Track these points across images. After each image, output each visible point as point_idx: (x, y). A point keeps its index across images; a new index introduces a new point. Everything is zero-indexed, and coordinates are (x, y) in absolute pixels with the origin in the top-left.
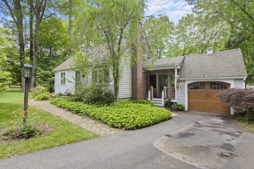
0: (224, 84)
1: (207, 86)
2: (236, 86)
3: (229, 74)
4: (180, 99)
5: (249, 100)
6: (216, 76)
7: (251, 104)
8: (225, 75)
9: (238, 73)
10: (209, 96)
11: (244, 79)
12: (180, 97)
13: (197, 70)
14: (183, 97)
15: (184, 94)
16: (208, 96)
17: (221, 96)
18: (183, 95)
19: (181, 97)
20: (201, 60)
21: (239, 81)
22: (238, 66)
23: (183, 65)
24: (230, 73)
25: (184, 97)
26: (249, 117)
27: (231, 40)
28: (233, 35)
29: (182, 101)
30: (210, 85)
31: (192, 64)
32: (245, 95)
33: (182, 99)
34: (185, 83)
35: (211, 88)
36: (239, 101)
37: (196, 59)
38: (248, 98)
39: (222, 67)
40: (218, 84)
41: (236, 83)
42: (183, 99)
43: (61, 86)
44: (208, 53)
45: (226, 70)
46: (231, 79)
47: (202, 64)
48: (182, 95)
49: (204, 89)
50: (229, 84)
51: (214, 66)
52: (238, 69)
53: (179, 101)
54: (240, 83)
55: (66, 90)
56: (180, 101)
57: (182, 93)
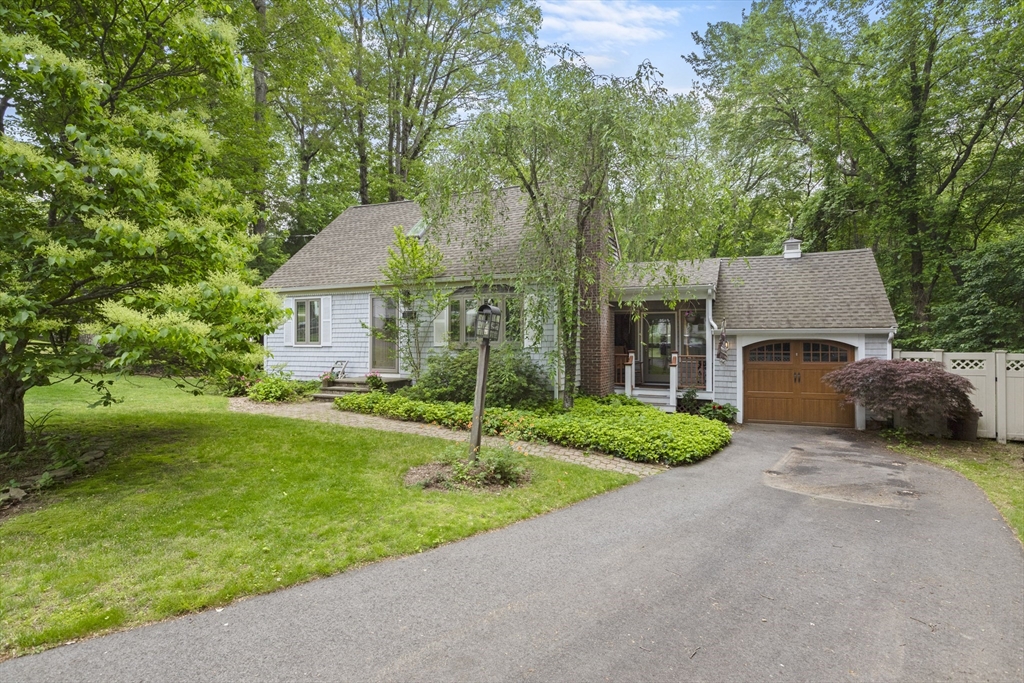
0: (839, 347)
1: (797, 354)
2: (869, 352)
3: (855, 322)
4: (721, 390)
5: (911, 387)
6: (821, 326)
7: (914, 397)
8: (845, 323)
9: (875, 320)
10: (802, 380)
11: (891, 335)
12: (721, 384)
13: (766, 304)
14: (729, 385)
15: (732, 374)
16: (797, 379)
17: (840, 381)
18: (730, 379)
19: (725, 384)
20: (771, 274)
21: (876, 341)
22: (872, 300)
23: (721, 287)
24: (856, 319)
25: (733, 385)
26: (909, 429)
27: (825, 208)
28: (833, 196)
29: (728, 396)
30: (805, 350)
31: (747, 287)
32: (899, 375)
33: (726, 390)
34: (735, 343)
35: (807, 357)
36: (887, 390)
37: (756, 272)
38: (907, 383)
39: (832, 299)
40: (825, 348)
41: (870, 346)
42: (730, 390)
43: (298, 350)
44: (786, 256)
45: (845, 309)
46: (858, 335)
47: (776, 287)
48: (726, 379)
49: (788, 360)
50: (853, 349)
51: (811, 297)
52: (872, 307)
53: (719, 396)
54: (880, 346)
55: (333, 365)
56: (722, 396)
57: (727, 373)
